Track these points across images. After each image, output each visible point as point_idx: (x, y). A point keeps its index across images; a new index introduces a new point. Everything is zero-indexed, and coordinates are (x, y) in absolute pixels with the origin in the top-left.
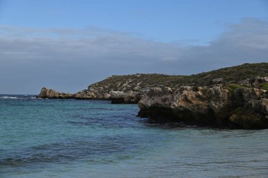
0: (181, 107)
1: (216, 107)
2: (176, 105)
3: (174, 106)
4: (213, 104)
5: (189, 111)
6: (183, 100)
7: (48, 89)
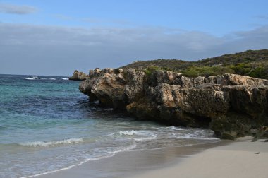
0: (100, 91)
1: (130, 92)
2: (96, 89)
3: (94, 89)
4: (128, 89)
5: (108, 96)
6: (103, 83)
7: (80, 72)
